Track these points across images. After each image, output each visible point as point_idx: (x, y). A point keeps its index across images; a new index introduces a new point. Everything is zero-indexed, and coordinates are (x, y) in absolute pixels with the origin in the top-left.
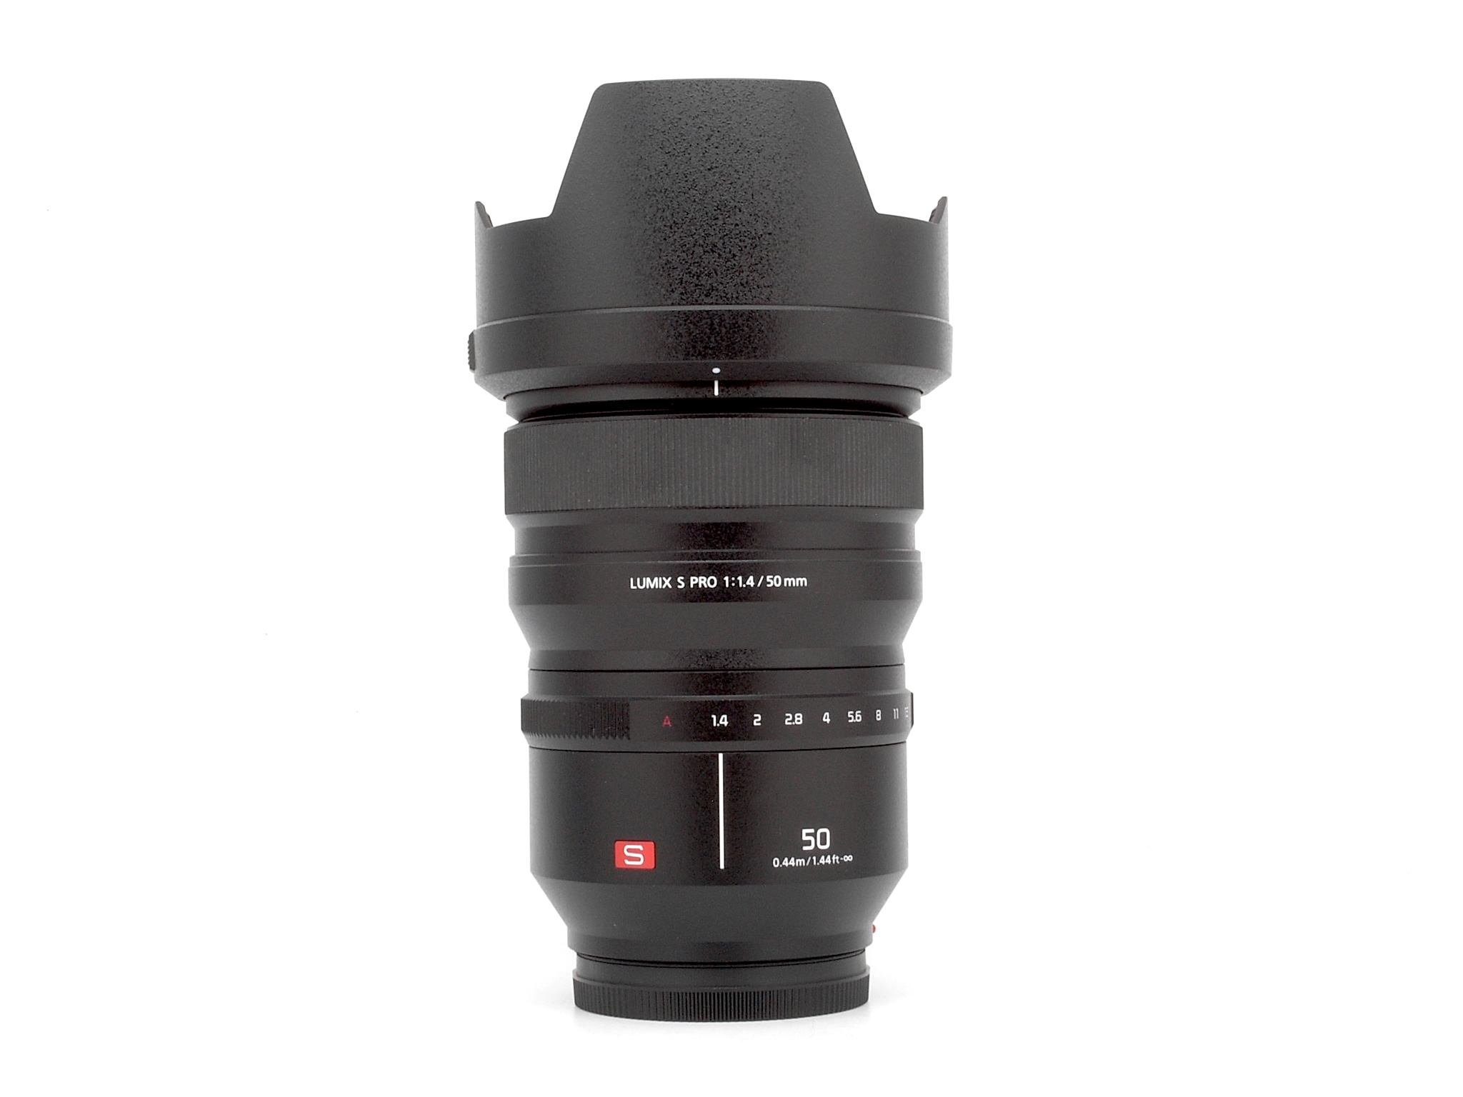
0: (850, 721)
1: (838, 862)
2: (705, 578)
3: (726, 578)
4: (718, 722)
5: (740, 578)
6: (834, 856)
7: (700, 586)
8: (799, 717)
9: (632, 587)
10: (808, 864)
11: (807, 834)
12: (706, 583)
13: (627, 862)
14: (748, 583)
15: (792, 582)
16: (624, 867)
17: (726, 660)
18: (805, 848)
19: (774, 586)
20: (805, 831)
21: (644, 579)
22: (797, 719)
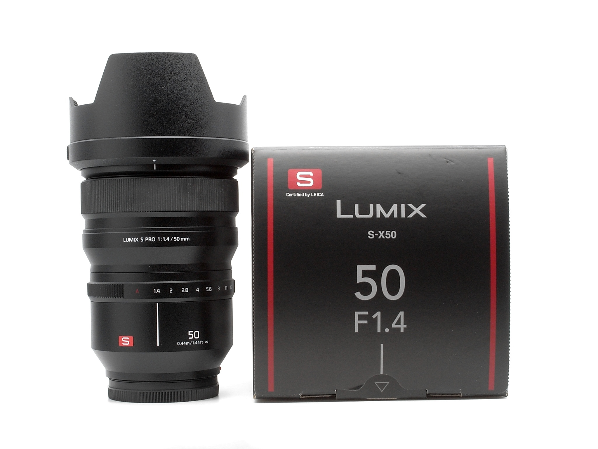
0: (207, 291)
1: (202, 343)
2: (151, 238)
3: (159, 238)
4: (156, 291)
5: (164, 238)
6: (201, 341)
7: (149, 241)
8: (187, 289)
9: (124, 241)
10: (191, 344)
11: (190, 333)
12: (151, 240)
13: (123, 344)
14: (167, 240)
15: (184, 239)
16: (122, 346)
17: (159, 268)
18: (190, 338)
19: (177, 240)
20: (189, 332)
21: (128, 238)
22: (186, 290)
